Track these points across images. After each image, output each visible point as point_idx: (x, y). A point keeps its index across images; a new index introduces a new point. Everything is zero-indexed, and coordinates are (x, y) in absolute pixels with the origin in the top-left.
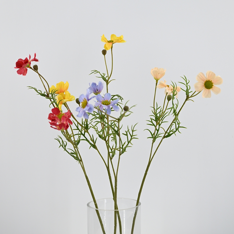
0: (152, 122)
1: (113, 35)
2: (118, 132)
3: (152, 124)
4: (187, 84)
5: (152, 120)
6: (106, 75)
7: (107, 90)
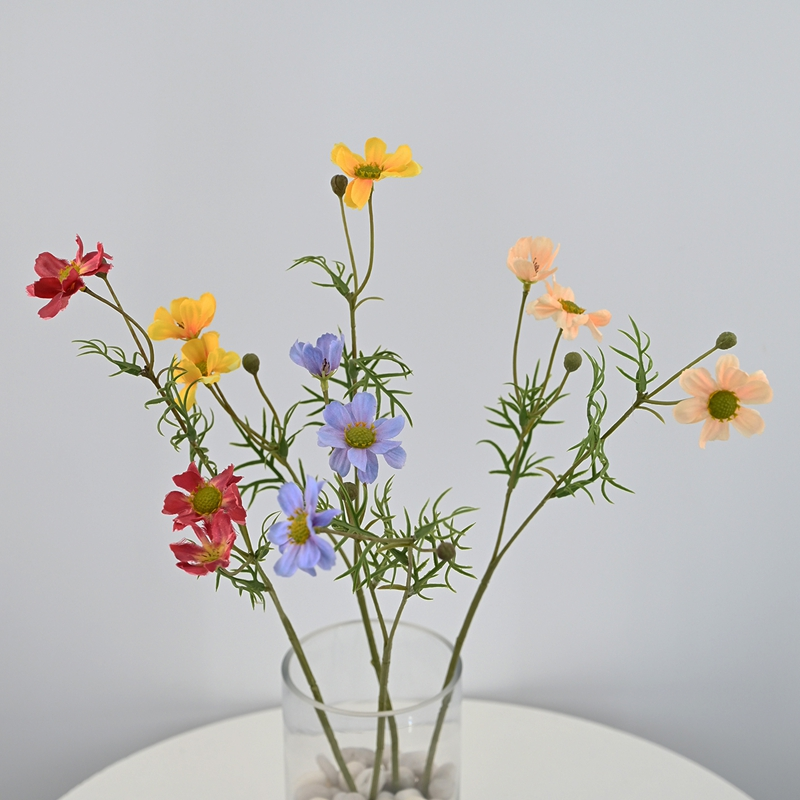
0: (505, 416)
1: (375, 139)
2: (407, 554)
3: (507, 423)
4: (641, 352)
5: (505, 409)
6: (349, 271)
7: (353, 326)
